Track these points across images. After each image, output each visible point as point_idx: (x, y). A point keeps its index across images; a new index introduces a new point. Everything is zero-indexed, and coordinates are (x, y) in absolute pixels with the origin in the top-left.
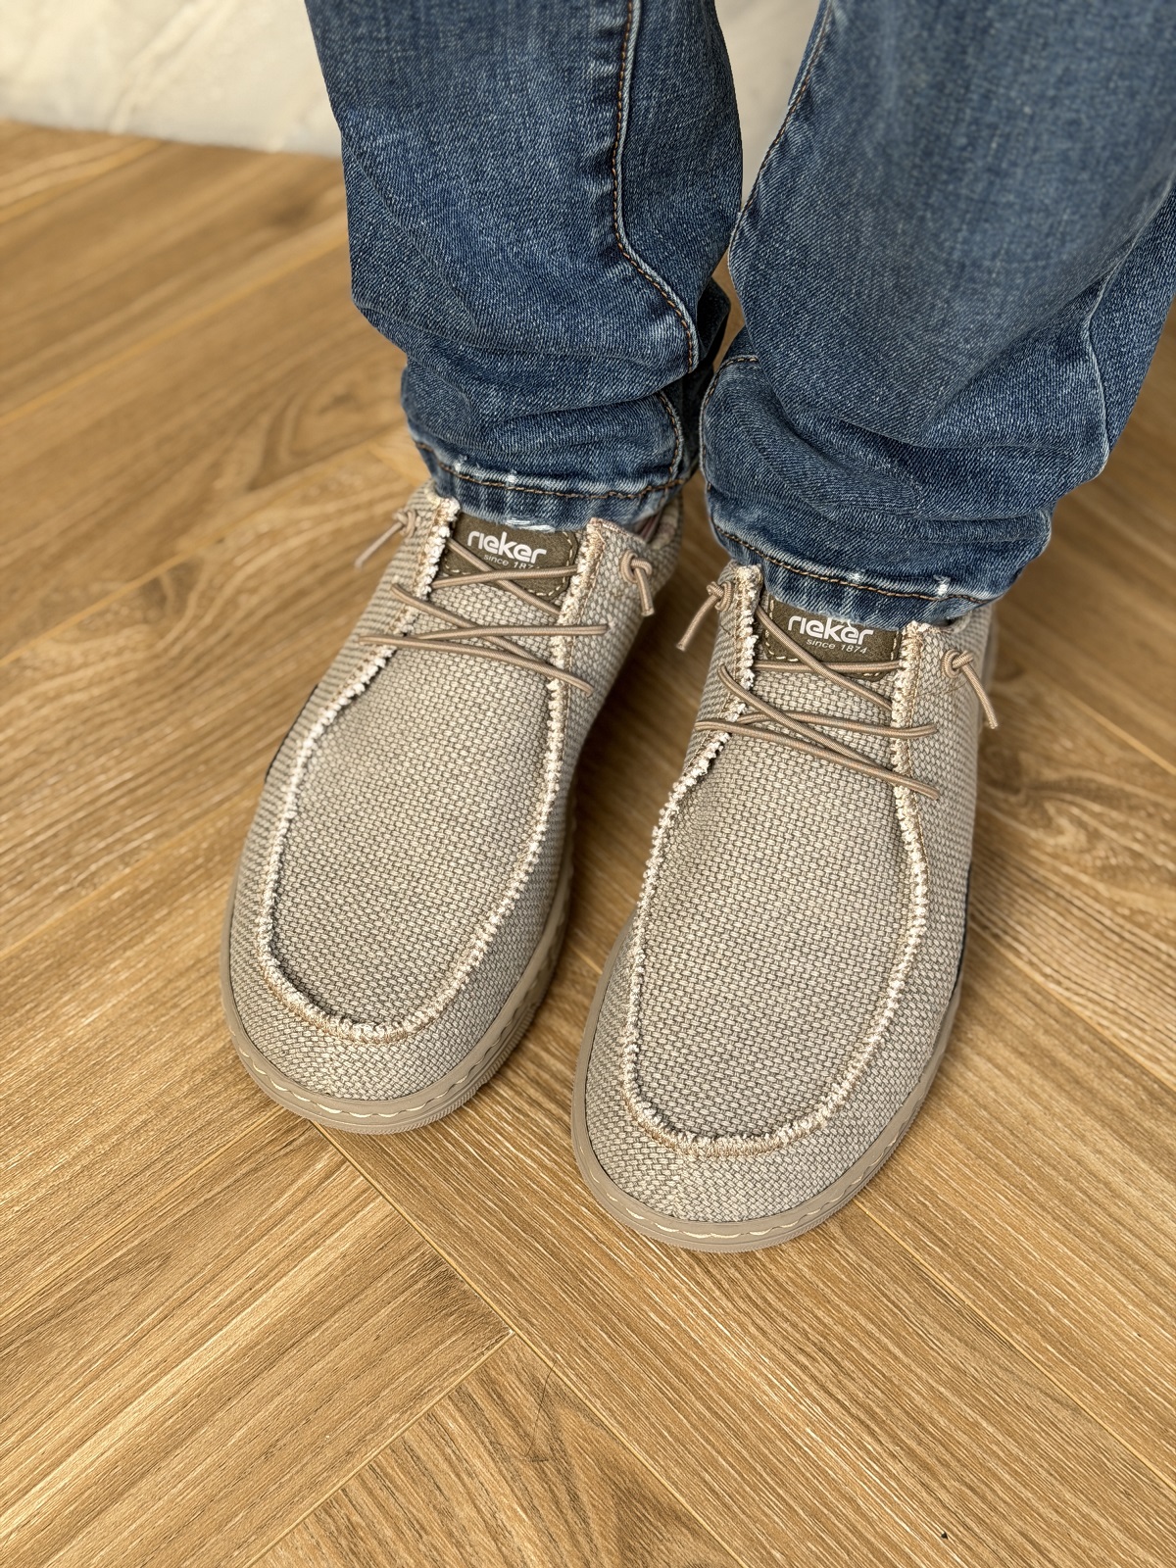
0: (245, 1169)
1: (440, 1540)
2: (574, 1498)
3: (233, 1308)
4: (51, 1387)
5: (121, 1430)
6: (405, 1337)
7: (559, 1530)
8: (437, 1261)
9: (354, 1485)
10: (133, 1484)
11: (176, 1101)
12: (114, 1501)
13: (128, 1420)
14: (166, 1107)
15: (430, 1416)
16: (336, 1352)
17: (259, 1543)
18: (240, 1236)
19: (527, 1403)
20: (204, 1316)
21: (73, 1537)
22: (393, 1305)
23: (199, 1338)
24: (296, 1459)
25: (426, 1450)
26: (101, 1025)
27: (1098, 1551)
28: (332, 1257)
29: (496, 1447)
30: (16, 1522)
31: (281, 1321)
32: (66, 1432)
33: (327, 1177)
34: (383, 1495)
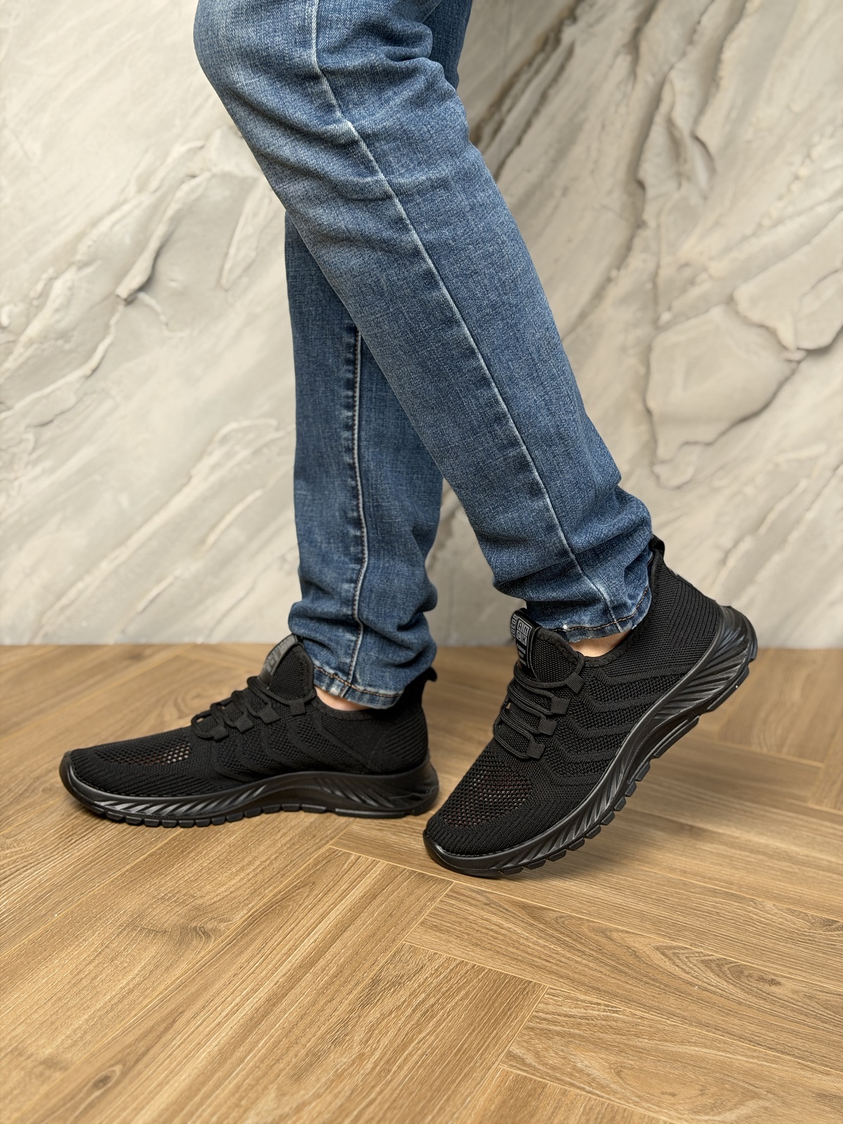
0: (324, 862)
1: (468, 924)
2: (507, 910)
3: (347, 891)
4: (297, 913)
5: (332, 919)
6: (418, 887)
7: (507, 916)
8: (415, 872)
9: (428, 918)
10: (347, 928)
11: (285, 851)
12: (345, 931)
13: (333, 915)
14: (281, 853)
15: (441, 901)
16: (395, 893)
17: (405, 933)
18: (337, 874)
19: (474, 894)
20: (340, 892)
21: (336, 941)
22: (406, 882)
23: (342, 897)
24: (402, 915)
25: (446, 908)
26: (238, 839)
27: (684, 897)
28: (375, 875)
29: (471, 904)
30: (311, 941)
31: (370, 889)
32: (312, 921)
33: (358, 860)
34: (440, 918)
